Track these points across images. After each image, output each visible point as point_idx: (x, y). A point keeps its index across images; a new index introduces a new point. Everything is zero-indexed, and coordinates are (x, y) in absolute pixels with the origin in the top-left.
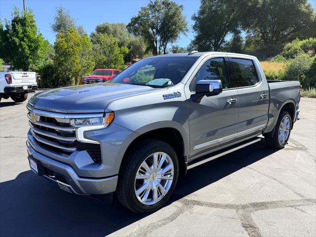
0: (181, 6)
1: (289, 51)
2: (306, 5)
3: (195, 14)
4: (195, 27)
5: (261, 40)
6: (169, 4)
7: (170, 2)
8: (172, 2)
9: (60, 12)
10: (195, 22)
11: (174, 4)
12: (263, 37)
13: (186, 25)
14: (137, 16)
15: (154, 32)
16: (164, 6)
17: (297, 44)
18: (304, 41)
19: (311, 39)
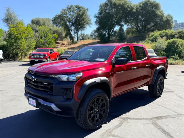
0: (87, 9)
1: (153, 37)
2: (161, 10)
3: (96, 14)
4: (96, 22)
5: (136, 30)
6: (80, 7)
7: (80, 6)
8: (81, 6)
9: (8, 10)
10: (96, 19)
11: (83, 8)
12: (137, 29)
13: (90, 20)
14: (59, 14)
15: (70, 25)
16: (76, 9)
17: (157, 33)
18: (161, 32)
19: (164, 30)
